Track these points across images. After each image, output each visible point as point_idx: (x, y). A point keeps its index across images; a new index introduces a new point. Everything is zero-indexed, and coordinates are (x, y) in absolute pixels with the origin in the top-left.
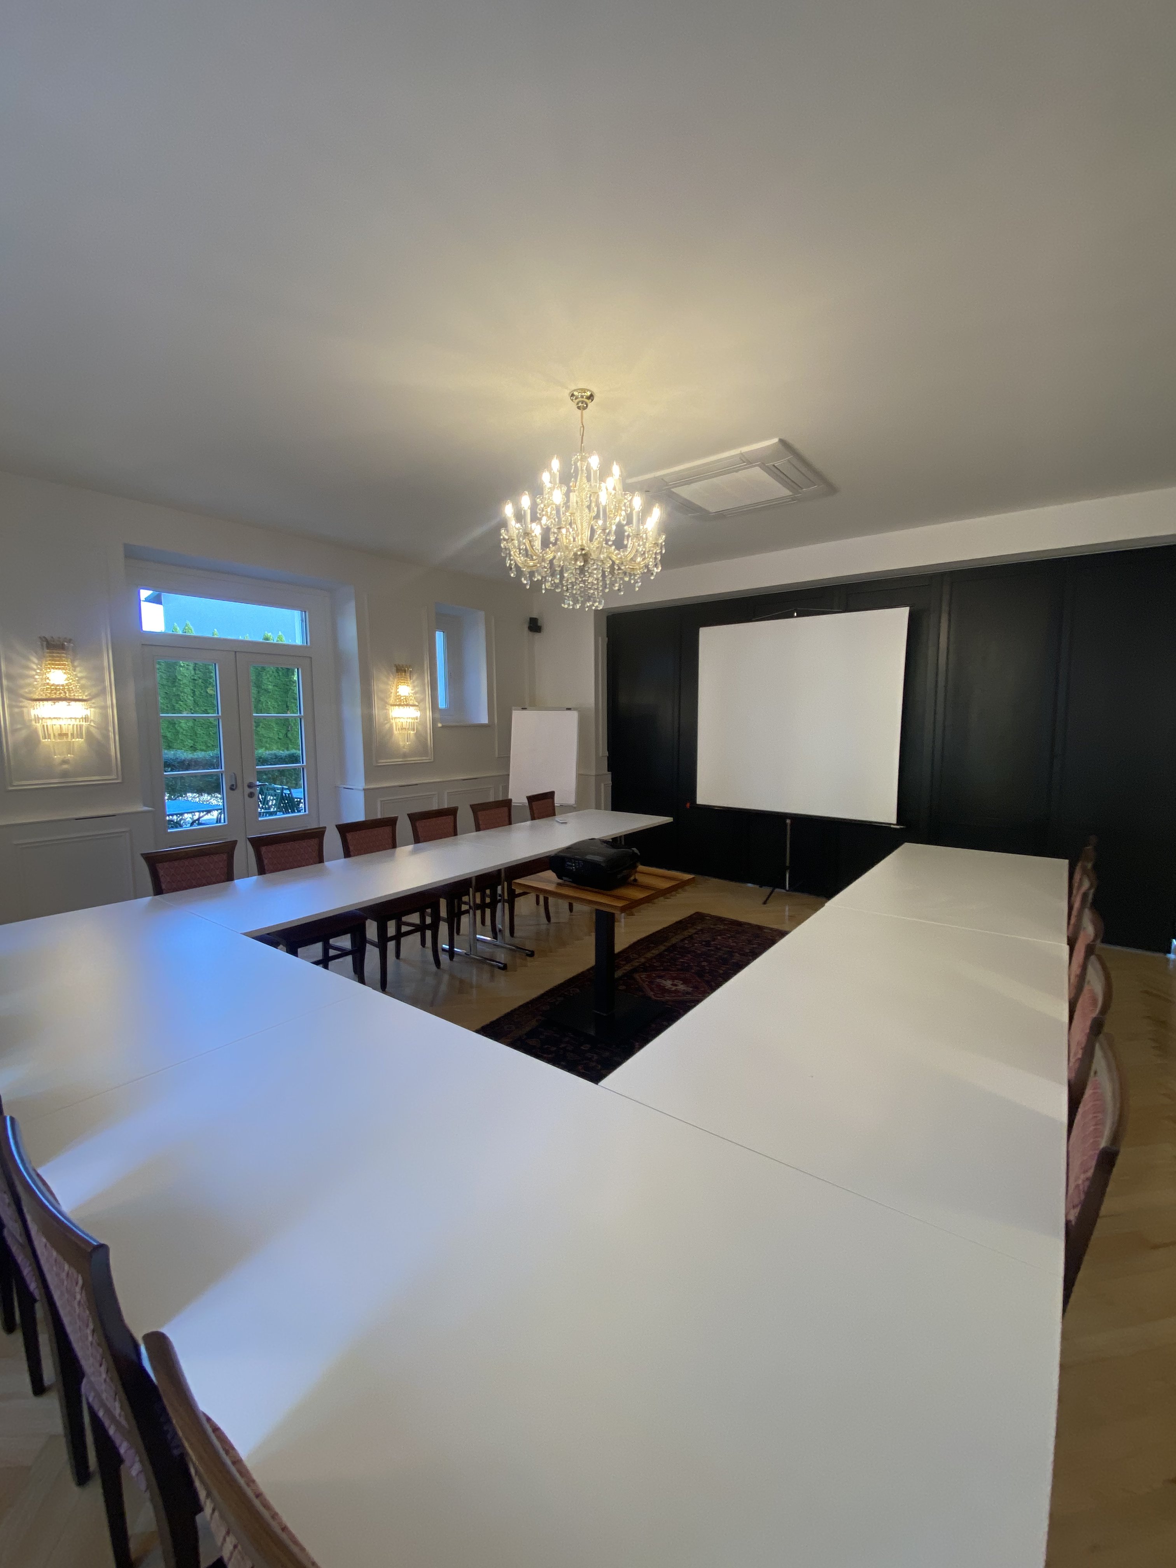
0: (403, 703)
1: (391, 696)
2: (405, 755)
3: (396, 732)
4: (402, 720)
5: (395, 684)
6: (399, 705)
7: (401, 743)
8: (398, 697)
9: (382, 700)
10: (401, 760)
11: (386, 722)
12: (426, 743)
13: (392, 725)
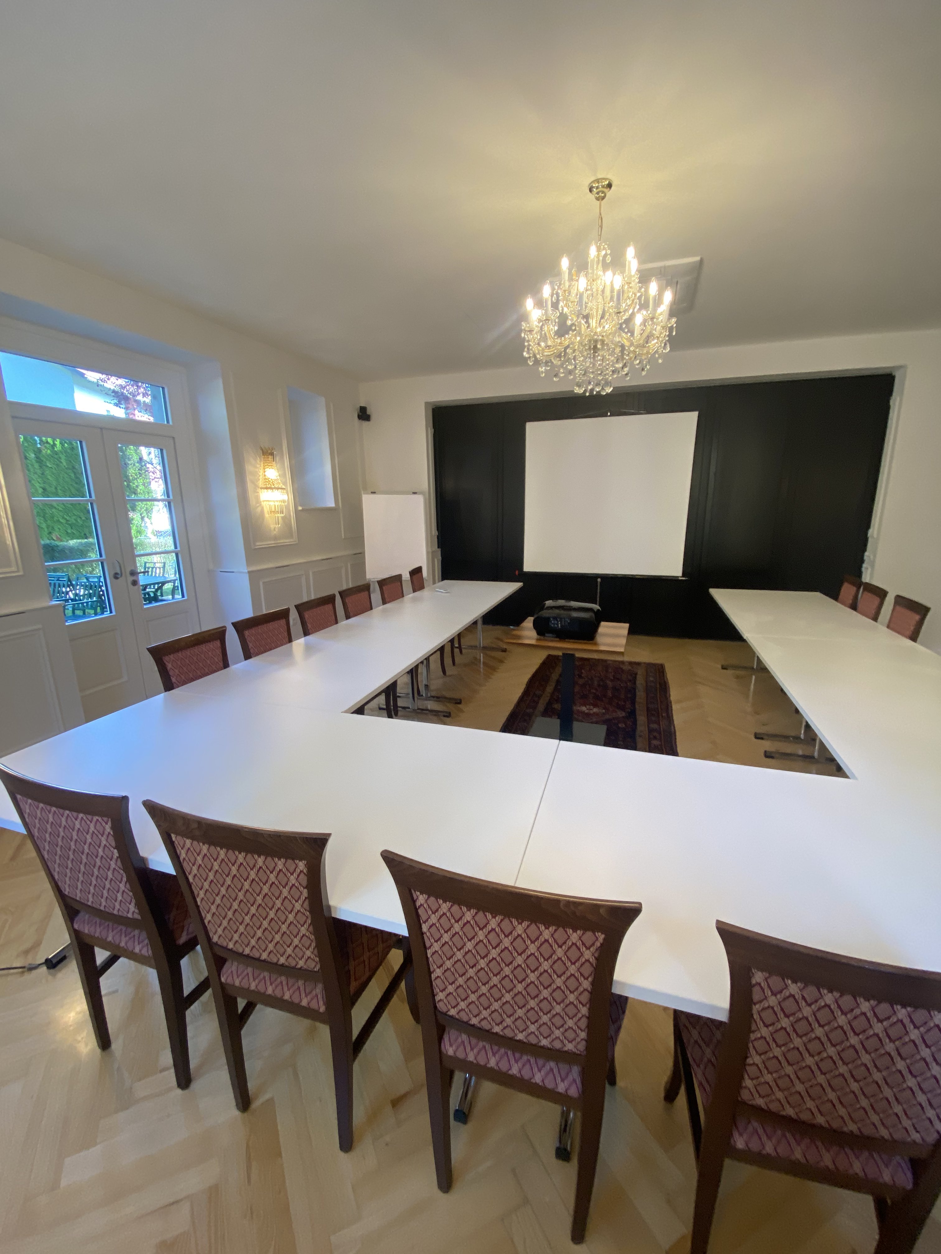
0: (269, 486)
1: (259, 480)
2: (275, 538)
3: (267, 515)
4: (272, 504)
5: (262, 467)
6: (267, 488)
7: (272, 526)
8: (266, 480)
9: (253, 482)
10: (273, 542)
11: (258, 505)
12: (291, 527)
13: (263, 508)
